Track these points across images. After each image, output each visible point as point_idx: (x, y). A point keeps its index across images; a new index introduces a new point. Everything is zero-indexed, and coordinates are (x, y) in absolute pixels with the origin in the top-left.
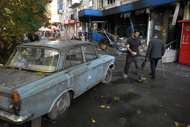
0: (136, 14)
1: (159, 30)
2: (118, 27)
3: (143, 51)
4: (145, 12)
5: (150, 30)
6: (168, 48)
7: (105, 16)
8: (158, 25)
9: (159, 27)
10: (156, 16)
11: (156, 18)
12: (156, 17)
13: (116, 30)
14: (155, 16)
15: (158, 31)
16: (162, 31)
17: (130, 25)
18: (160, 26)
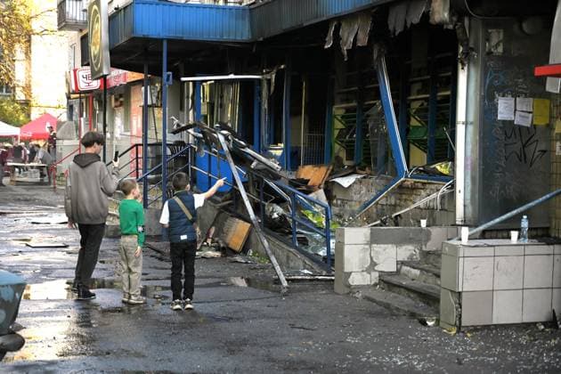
0: (391, 27)
1: (527, 123)
2: (348, 110)
3: (417, 257)
4: (426, 16)
5: (466, 123)
6: (514, 234)
7: (261, 39)
8: (515, 95)
9: (525, 104)
10: (494, 41)
11: (500, 49)
12: (496, 42)
13: (338, 125)
14: (488, 40)
15: (520, 127)
16: (550, 127)
17: (377, 94)
18: (533, 95)
